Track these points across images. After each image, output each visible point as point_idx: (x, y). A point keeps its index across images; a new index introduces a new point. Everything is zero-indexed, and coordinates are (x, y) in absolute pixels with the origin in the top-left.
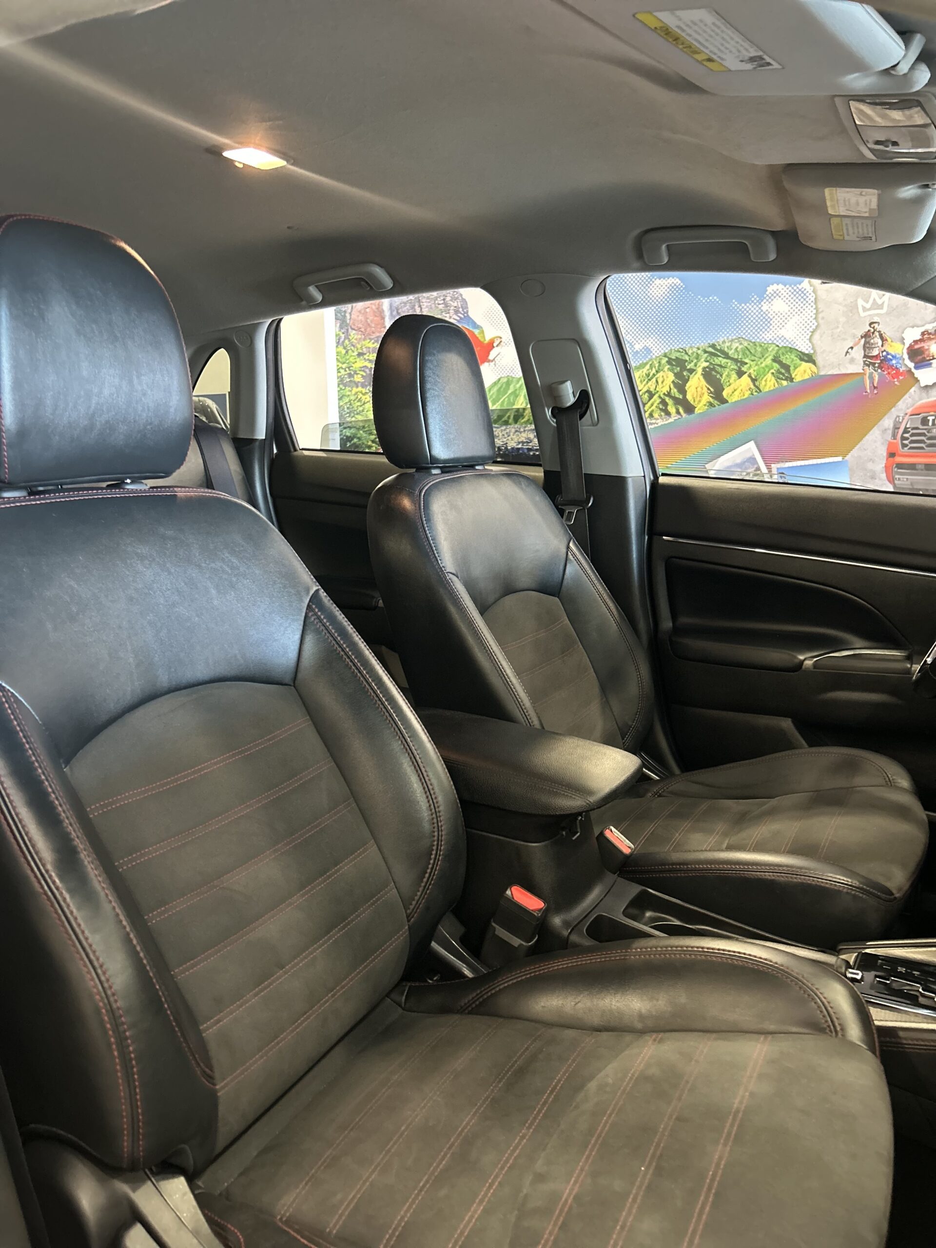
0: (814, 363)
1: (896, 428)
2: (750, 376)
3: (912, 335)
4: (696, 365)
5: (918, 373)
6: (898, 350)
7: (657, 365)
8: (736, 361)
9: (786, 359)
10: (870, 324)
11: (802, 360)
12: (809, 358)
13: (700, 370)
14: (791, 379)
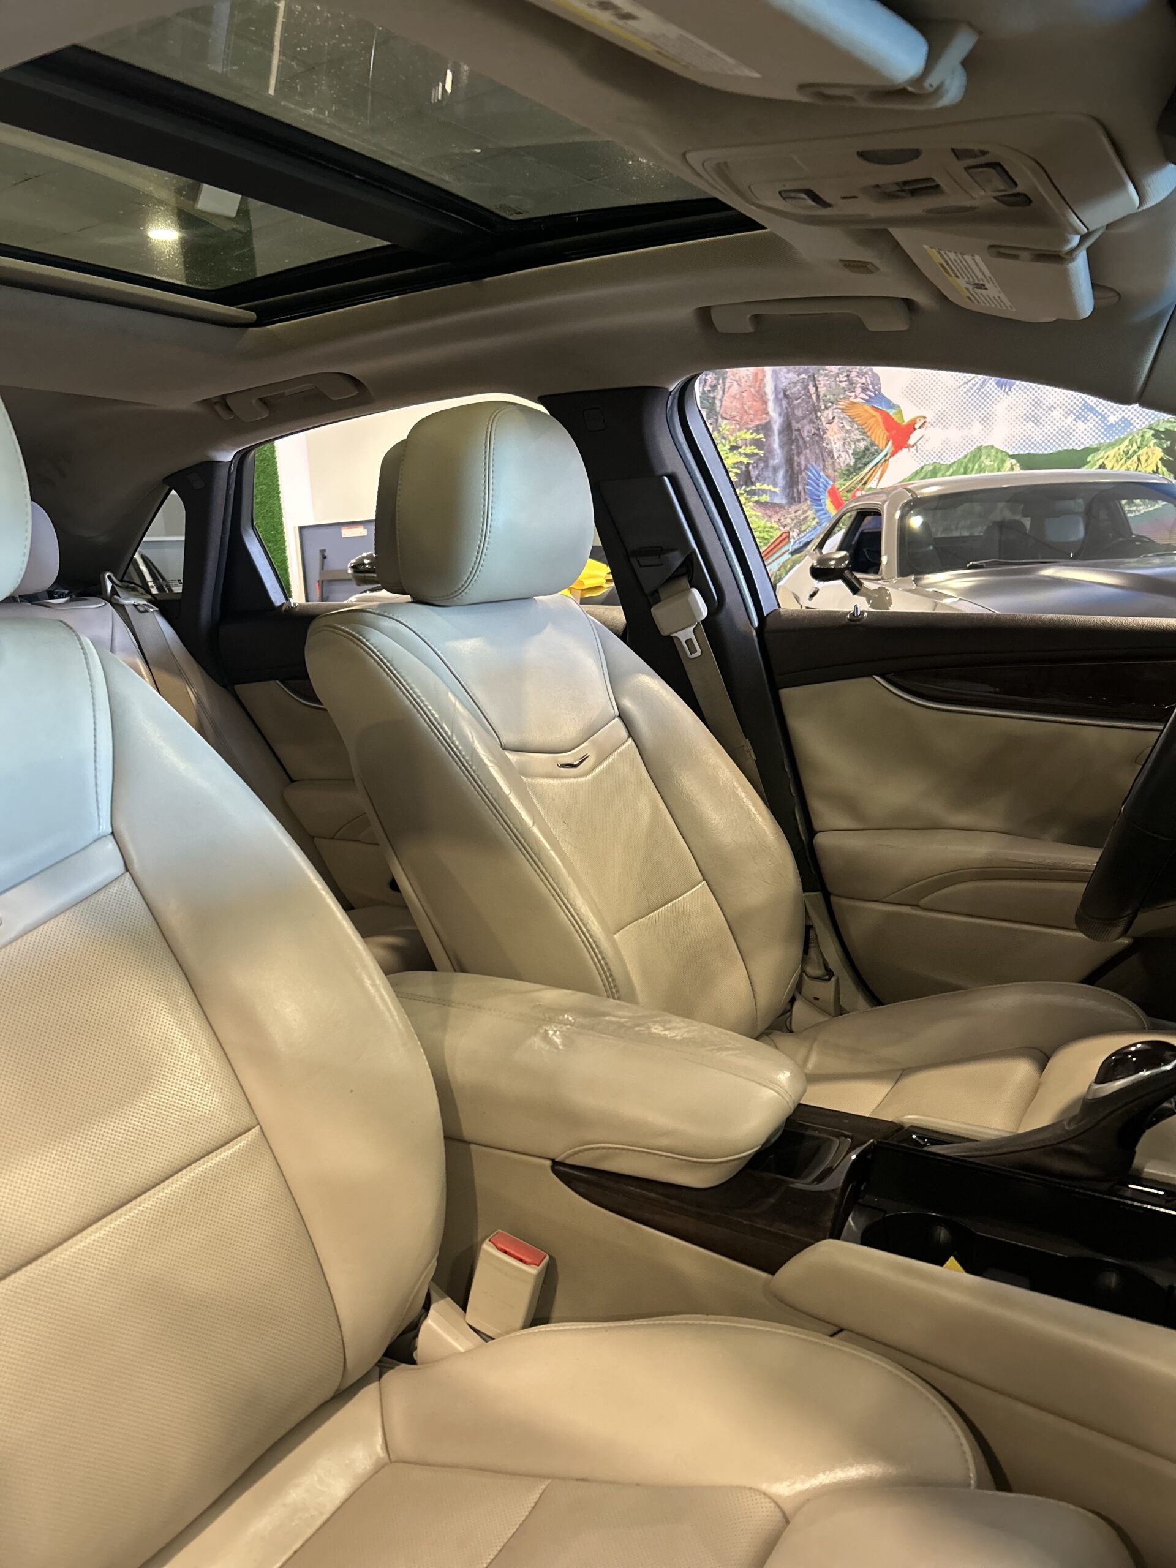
7: (1139, 440)
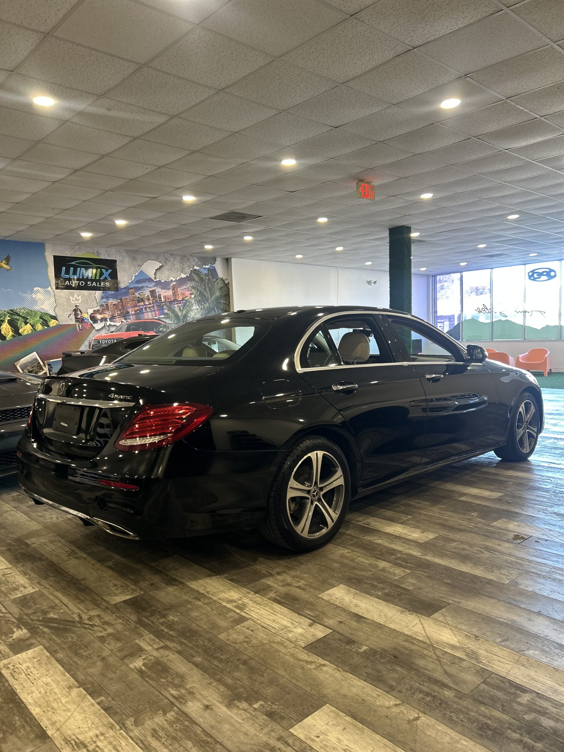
0: (57, 320)
1: (90, 345)
2: (30, 324)
3: (90, 311)
4: (4, 318)
5: (94, 325)
6: (86, 316)
8: (23, 317)
9: (46, 318)
10: (76, 306)
11: (52, 318)
12: (55, 318)
13: (6, 321)
14: (48, 326)
